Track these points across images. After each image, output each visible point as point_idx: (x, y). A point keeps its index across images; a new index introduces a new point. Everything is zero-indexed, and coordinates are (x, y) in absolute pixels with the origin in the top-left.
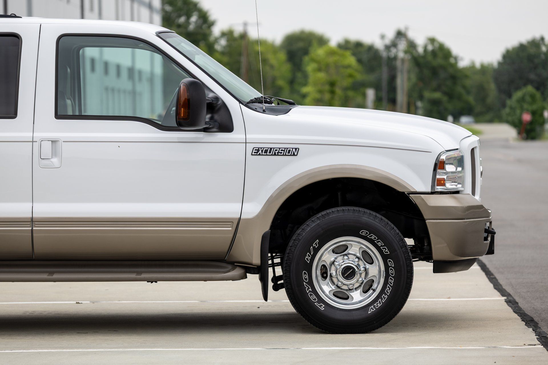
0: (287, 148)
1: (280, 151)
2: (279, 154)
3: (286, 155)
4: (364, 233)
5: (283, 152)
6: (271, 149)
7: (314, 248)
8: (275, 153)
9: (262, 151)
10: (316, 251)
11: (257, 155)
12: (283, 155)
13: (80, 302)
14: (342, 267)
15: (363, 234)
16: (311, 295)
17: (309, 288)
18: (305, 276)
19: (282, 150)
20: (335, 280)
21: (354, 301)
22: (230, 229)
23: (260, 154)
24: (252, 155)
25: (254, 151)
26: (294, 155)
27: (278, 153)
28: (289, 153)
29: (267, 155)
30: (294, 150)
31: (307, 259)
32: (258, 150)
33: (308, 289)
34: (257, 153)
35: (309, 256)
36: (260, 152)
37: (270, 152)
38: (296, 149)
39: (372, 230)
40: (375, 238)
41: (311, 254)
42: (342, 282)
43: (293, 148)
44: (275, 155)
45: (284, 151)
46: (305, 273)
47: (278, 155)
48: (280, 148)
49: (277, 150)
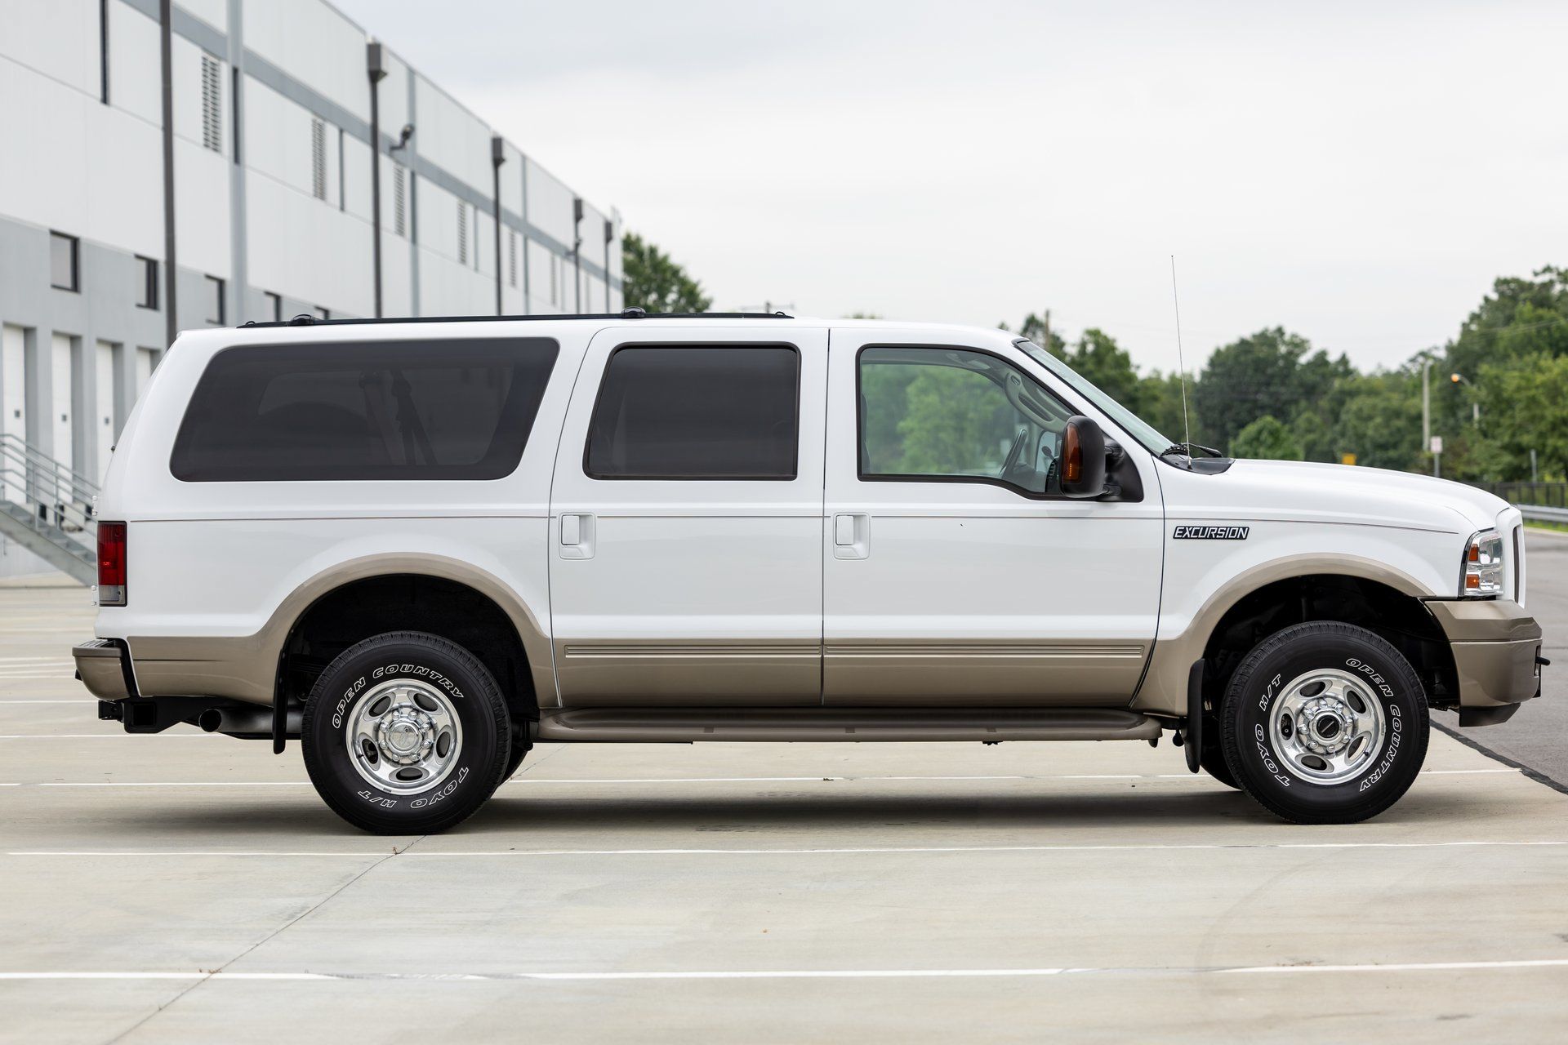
0: (1231, 528)
1: (1219, 532)
2: (1218, 536)
3: (1228, 538)
4: (1353, 662)
5: (1223, 533)
6: (1205, 528)
7: (1273, 686)
8: (1211, 534)
9: (1190, 532)
10: (1277, 691)
11: (1181, 538)
12: (1224, 538)
13: (830, 779)
14: (1318, 718)
15: (1352, 665)
16: (1268, 762)
17: (1264, 752)
18: (1259, 733)
19: (1221, 531)
20: (1304, 738)
21: (1336, 772)
22: (1140, 657)
23: (1186, 537)
24: (1174, 538)
25: (1178, 532)
26: (1241, 538)
27: (1216, 534)
28: (1233, 534)
29: (1198, 538)
30: (1241, 530)
31: (1262, 705)
32: (1184, 531)
33: (1263, 754)
34: (1182, 534)
35: (1266, 700)
36: (1187, 533)
37: (1203, 534)
38: (1244, 529)
39: (1366, 658)
40: (1371, 671)
41: (1268, 696)
42: (1317, 742)
43: (1239, 528)
44: (1211, 537)
45: (1226, 531)
46: (1259, 728)
47: (1216, 538)
48: (1219, 528)
49: (1214, 530)
